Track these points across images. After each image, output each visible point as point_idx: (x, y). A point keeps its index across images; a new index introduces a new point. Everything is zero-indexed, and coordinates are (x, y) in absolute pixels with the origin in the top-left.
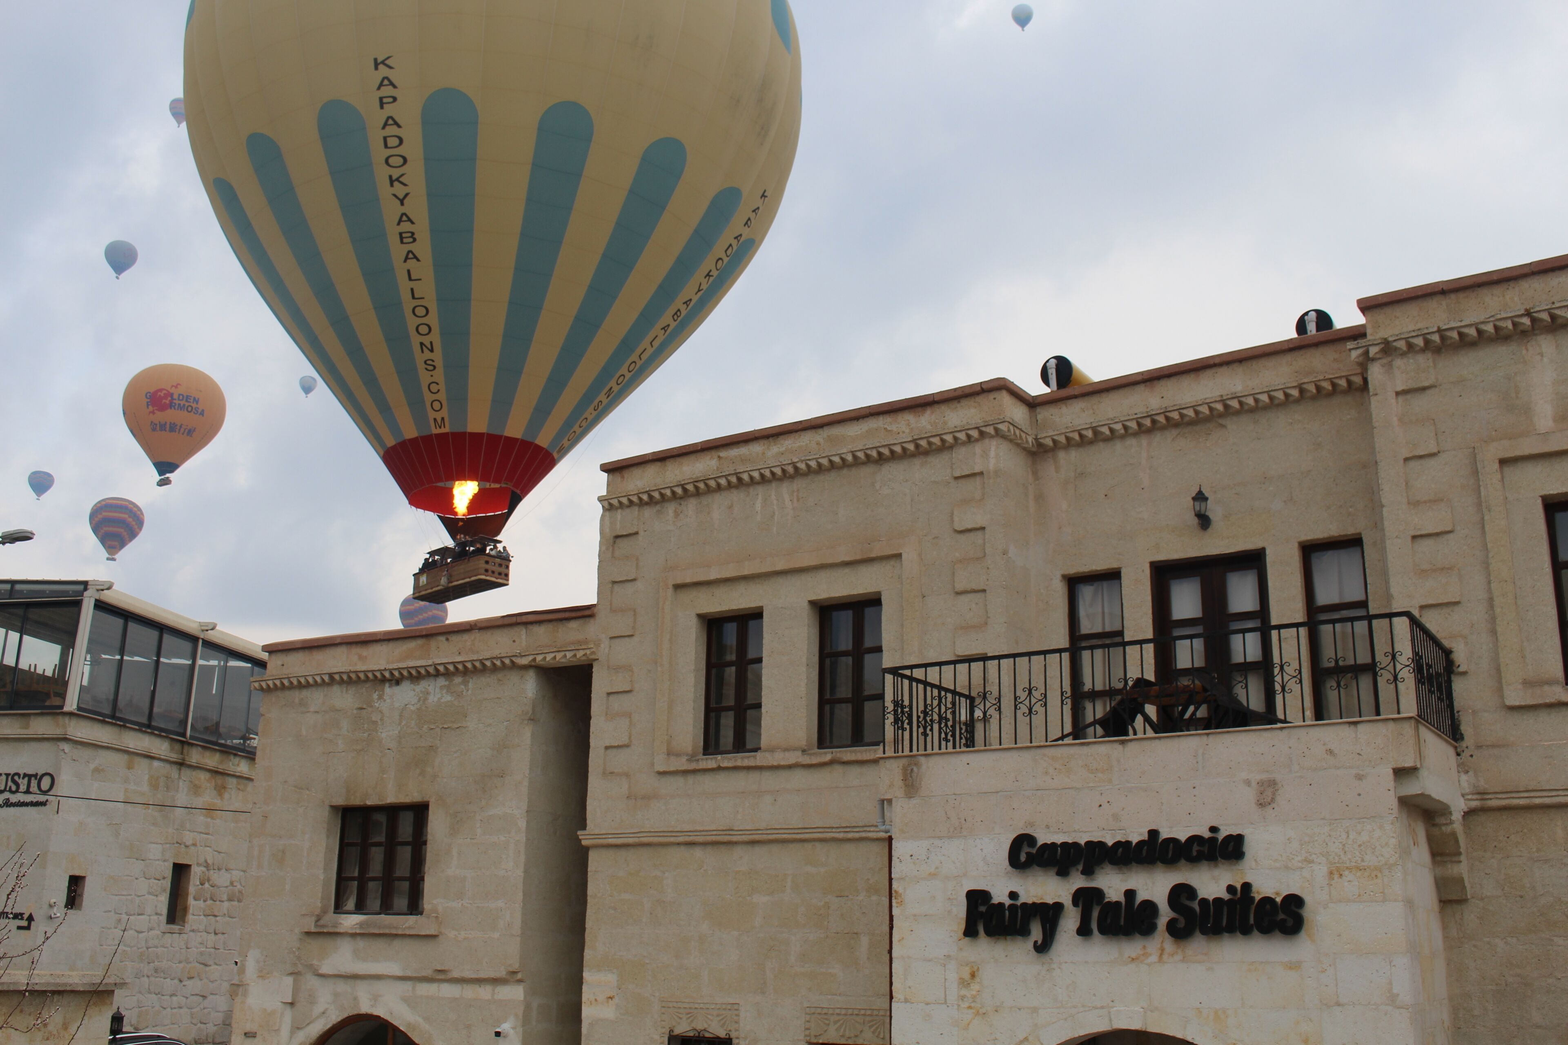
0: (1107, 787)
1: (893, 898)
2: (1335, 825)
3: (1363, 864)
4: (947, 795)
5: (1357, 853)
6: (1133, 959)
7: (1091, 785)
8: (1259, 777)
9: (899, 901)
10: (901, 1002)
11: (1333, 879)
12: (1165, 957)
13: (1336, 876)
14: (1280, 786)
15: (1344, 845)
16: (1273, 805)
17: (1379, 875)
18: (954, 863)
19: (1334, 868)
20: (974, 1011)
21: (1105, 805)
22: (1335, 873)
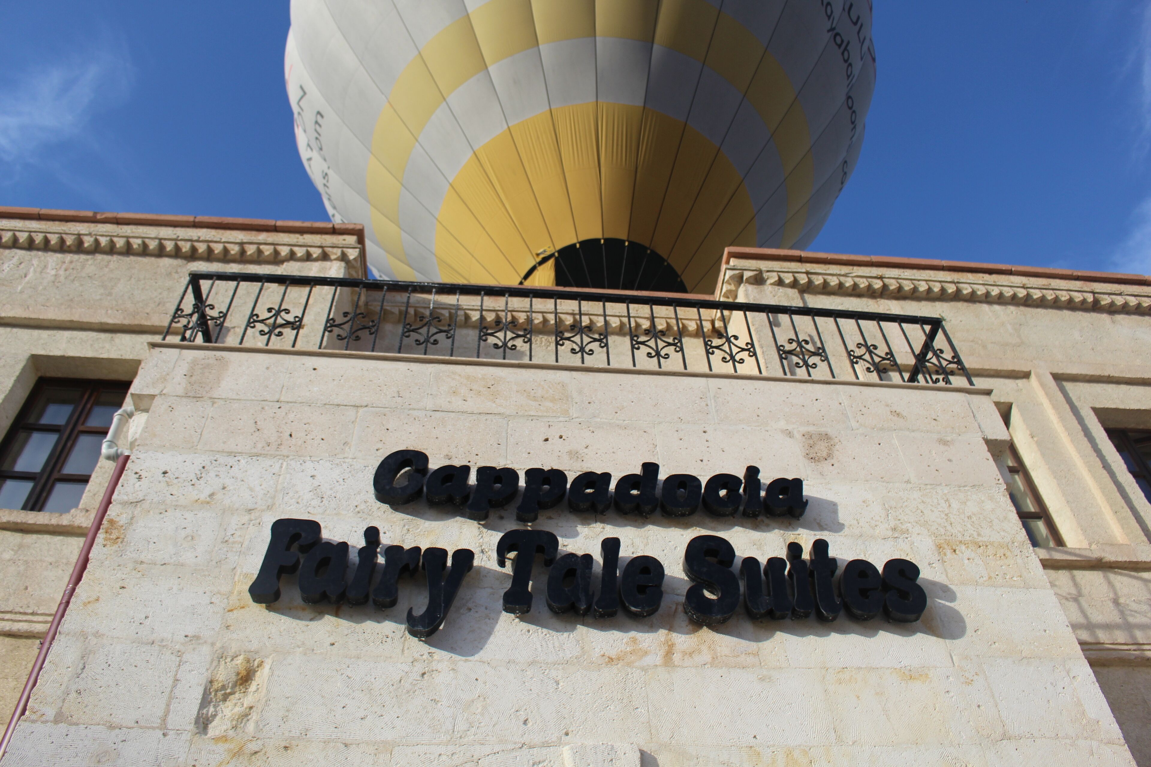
0: (561, 419)
1: (101, 531)
2: (928, 491)
3: (980, 539)
4: (264, 400)
5: (969, 526)
6: (611, 659)
7: (532, 413)
8: (804, 429)
9: (114, 536)
10: (45, 722)
11: (945, 554)
12: (677, 657)
13: (949, 552)
14: (836, 440)
15: (946, 515)
16: (830, 461)
17: (1008, 554)
18: (251, 490)
19: (942, 541)
20: (232, 746)
21: (554, 440)
22: (946, 547)
